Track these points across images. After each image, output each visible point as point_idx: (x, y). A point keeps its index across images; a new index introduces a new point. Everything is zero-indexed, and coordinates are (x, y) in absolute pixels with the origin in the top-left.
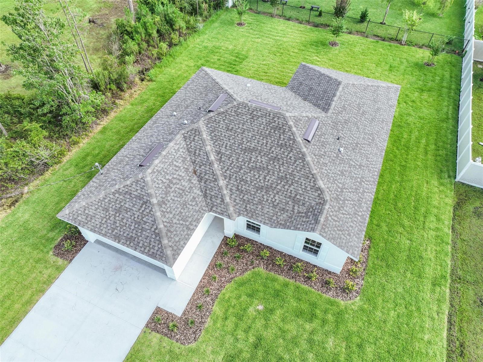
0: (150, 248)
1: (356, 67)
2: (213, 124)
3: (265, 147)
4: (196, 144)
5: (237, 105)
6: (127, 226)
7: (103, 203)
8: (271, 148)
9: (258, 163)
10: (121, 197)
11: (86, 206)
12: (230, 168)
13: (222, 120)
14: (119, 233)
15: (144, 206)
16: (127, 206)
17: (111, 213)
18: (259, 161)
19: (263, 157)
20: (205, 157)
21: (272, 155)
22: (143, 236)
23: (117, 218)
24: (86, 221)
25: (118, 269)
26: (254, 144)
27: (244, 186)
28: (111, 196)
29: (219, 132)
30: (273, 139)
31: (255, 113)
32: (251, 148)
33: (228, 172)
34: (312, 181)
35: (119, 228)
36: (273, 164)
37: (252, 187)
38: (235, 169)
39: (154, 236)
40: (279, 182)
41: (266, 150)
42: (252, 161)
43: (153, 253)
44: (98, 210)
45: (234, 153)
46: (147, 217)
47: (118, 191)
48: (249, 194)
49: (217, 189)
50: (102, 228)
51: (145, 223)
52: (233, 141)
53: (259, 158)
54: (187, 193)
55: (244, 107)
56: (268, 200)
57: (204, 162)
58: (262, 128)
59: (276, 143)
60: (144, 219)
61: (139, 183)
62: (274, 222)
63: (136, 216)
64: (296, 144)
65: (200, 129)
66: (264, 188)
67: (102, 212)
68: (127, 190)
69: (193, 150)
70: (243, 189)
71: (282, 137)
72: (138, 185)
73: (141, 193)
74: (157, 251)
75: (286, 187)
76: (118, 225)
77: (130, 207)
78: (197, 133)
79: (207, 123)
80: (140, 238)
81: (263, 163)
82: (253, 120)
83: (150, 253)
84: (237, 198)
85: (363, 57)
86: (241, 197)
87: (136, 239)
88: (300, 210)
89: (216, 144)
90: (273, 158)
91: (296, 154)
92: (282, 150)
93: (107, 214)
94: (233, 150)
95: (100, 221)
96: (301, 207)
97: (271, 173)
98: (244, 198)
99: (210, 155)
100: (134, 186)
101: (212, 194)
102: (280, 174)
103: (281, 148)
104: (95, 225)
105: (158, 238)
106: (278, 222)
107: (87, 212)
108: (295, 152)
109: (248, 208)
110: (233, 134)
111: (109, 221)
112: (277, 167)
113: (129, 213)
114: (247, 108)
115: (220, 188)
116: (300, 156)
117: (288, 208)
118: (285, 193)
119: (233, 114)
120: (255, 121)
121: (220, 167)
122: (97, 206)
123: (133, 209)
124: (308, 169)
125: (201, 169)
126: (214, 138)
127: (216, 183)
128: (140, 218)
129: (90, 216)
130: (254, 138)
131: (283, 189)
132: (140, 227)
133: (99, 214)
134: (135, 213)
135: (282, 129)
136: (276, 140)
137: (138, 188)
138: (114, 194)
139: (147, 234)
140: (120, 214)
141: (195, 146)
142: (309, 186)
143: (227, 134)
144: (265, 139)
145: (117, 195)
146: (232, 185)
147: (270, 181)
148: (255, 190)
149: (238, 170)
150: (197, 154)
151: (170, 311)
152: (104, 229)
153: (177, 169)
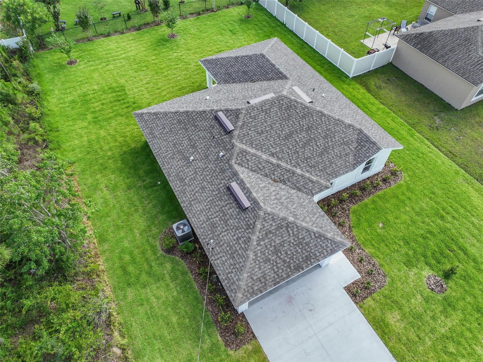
0: (326, 250)
1: (211, 44)
2: (245, 139)
3: (296, 126)
4: (253, 161)
5: (246, 112)
6: (295, 253)
7: (259, 259)
8: (299, 123)
9: (303, 140)
10: (267, 241)
11: (249, 274)
12: (291, 158)
13: (248, 131)
14: (295, 264)
15: (289, 229)
16: (278, 242)
17: (273, 258)
18: (302, 138)
19: (301, 133)
20: (269, 165)
21: (304, 127)
22: (312, 248)
23: (282, 257)
24: (264, 284)
25: (290, 300)
26: (286, 129)
27: (312, 162)
28: (259, 248)
29: (256, 140)
30: (294, 117)
31: (264, 108)
32: (288, 133)
33: (293, 162)
34: (342, 125)
35: (292, 261)
36: (312, 132)
37: (316, 158)
38: (295, 156)
39: (319, 240)
40: (327, 140)
41: (298, 128)
42: (299, 142)
43: (331, 250)
44: (262, 267)
45: (282, 146)
46: (300, 234)
47: (259, 240)
48: (320, 164)
49: (301, 178)
50: (280, 275)
51: (303, 238)
52: (272, 139)
53: (300, 136)
54: (292, 198)
55: (252, 110)
56: (333, 157)
57: (273, 169)
58: (280, 115)
59: (298, 118)
60: (300, 237)
61: (267, 218)
62: (350, 167)
63: (292, 241)
64: (310, 109)
65: (243, 149)
66: (323, 152)
67: (266, 265)
68: (264, 232)
69: (256, 168)
70: (313, 164)
71: (297, 111)
72: (268, 221)
73: (276, 223)
74: (332, 246)
75: (334, 140)
76: (288, 260)
77: (282, 240)
78: (245, 154)
79: (240, 141)
80: (313, 251)
81: (305, 136)
82: (268, 114)
83: (330, 252)
84: (317, 172)
85: (205, 34)
86: (318, 170)
87: (311, 254)
88: (354, 146)
89: (264, 150)
90: (308, 129)
91: (317, 115)
92: (307, 119)
93: (272, 262)
94: (279, 145)
95: (273, 272)
96: (352, 144)
97: (317, 139)
98: (320, 168)
99: (271, 161)
100: (266, 225)
101: (302, 184)
102: (322, 135)
103: (305, 119)
104: (273, 279)
105: (323, 238)
106: (352, 164)
107: (255, 278)
108: (315, 114)
109: (329, 173)
110: (267, 134)
111: (279, 265)
112: (316, 132)
113: (285, 245)
114: (256, 109)
115: (302, 176)
116: (320, 114)
117: (347, 152)
118: (337, 144)
119: (251, 120)
120: (271, 113)
121: (284, 163)
122: (257, 266)
123: (284, 239)
124: (332, 119)
125: (276, 175)
126: (258, 147)
127: (296, 175)
128: (296, 239)
129: (261, 278)
130: (282, 126)
131: (333, 143)
132: (304, 245)
133: (265, 269)
134: (289, 240)
135: (292, 106)
136: (297, 116)
137: (271, 223)
138: (258, 245)
139: (314, 244)
140: (281, 253)
141: (253, 164)
142: (344, 129)
143: (263, 138)
144: (289, 121)
145: (262, 243)
146: (304, 168)
147: (322, 145)
148: (320, 158)
149: (297, 155)
150: (262, 168)
151: (352, 281)
152: (283, 274)
153: (267, 188)
